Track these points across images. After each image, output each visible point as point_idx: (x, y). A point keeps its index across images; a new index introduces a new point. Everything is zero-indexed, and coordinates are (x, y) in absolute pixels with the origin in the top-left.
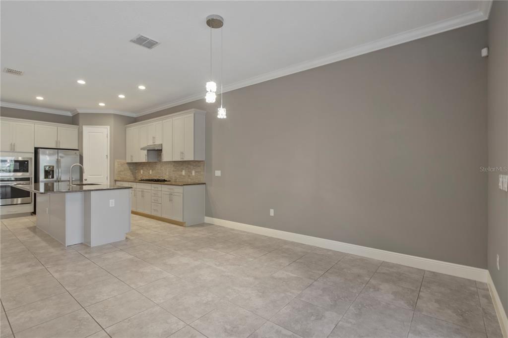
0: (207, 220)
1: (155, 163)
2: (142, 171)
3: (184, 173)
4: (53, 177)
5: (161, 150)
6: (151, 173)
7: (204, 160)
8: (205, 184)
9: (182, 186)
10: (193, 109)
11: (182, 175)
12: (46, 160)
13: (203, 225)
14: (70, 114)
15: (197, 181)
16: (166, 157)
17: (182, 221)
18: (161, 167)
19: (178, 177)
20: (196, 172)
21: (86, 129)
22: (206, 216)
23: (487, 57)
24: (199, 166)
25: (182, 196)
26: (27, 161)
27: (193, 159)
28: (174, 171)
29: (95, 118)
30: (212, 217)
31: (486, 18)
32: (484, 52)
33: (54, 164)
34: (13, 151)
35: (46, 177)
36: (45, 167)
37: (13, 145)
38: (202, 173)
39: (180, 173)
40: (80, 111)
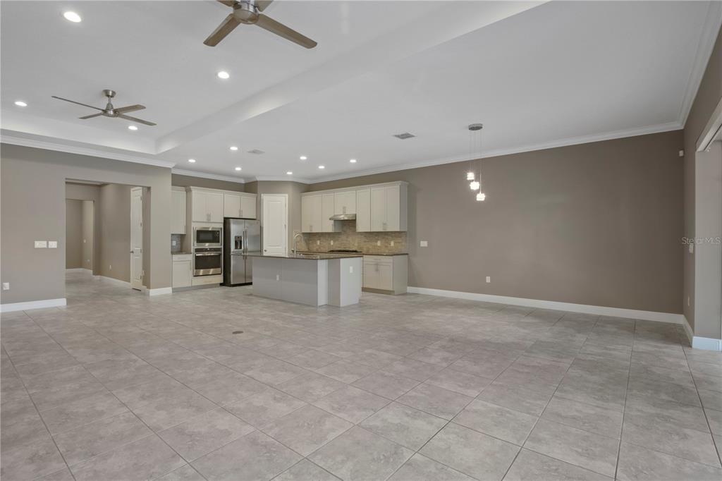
0: (410, 289)
2: (318, 242)
3: (379, 243)
4: (241, 248)
5: (355, 220)
6: (332, 244)
7: (406, 230)
8: (407, 254)
9: (392, 255)
10: (400, 182)
11: (377, 246)
12: (235, 230)
13: (405, 294)
14: (243, 181)
15: (397, 252)
16: (361, 227)
17: (391, 289)
18: (347, 237)
19: (371, 247)
20: (395, 243)
21: (266, 198)
22: (409, 286)
23: (683, 157)
24: (401, 237)
25: (392, 266)
26: (218, 231)
27: (399, 230)
28: (365, 242)
29: (274, 186)
30: (417, 286)
31: (682, 128)
32: (681, 153)
33: (241, 234)
34: (209, 222)
35: (236, 248)
36: (236, 237)
37: (209, 216)
38: (403, 243)
39: (374, 244)
40: (258, 179)
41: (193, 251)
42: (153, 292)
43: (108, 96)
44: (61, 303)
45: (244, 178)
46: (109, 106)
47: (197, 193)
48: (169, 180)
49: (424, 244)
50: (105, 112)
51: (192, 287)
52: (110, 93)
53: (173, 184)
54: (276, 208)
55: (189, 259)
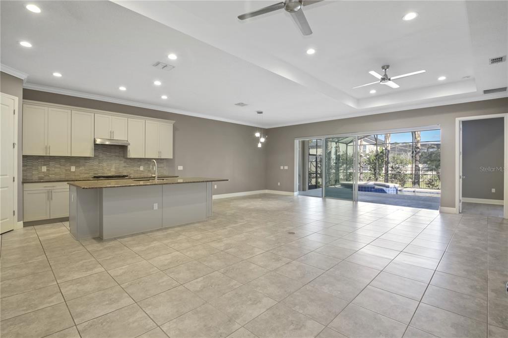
11: (139, 170)
38: (165, 168)
39: (136, 169)
49: (180, 168)
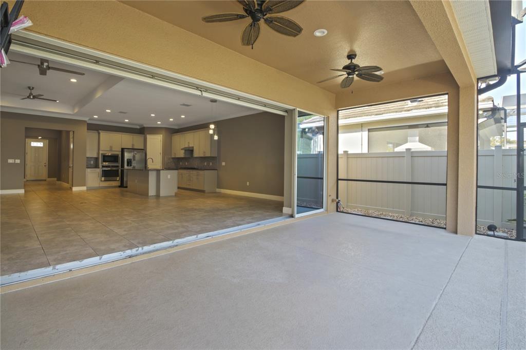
1: (189, 158)
2: (181, 163)
3: (205, 163)
4: (131, 166)
5: (193, 150)
7: (216, 156)
8: (217, 169)
9: (204, 170)
12: (127, 156)
13: (215, 193)
14: (138, 127)
15: (213, 168)
16: (196, 155)
18: (193, 160)
19: (202, 165)
20: (212, 163)
21: (149, 137)
22: (217, 188)
24: (214, 160)
25: (204, 176)
27: (210, 156)
29: (154, 130)
30: (221, 188)
33: (132, 158)
34: (111, 150)
35: (128, 166)
36: (127, 159)
37: (111, 147)
40: (145, 126)
41: (100, 166)
42: (75, 189)
43: (30, 89)
44: (22, 191)
45: (139, 125)
46: (31, 94)
47: (103, 135)
48: (86, 128)
50: (29, 97)
51: (99, 187)
52: (31, 88)
53: (88, 129)
54: (155, 143)
55: (99, 171)
